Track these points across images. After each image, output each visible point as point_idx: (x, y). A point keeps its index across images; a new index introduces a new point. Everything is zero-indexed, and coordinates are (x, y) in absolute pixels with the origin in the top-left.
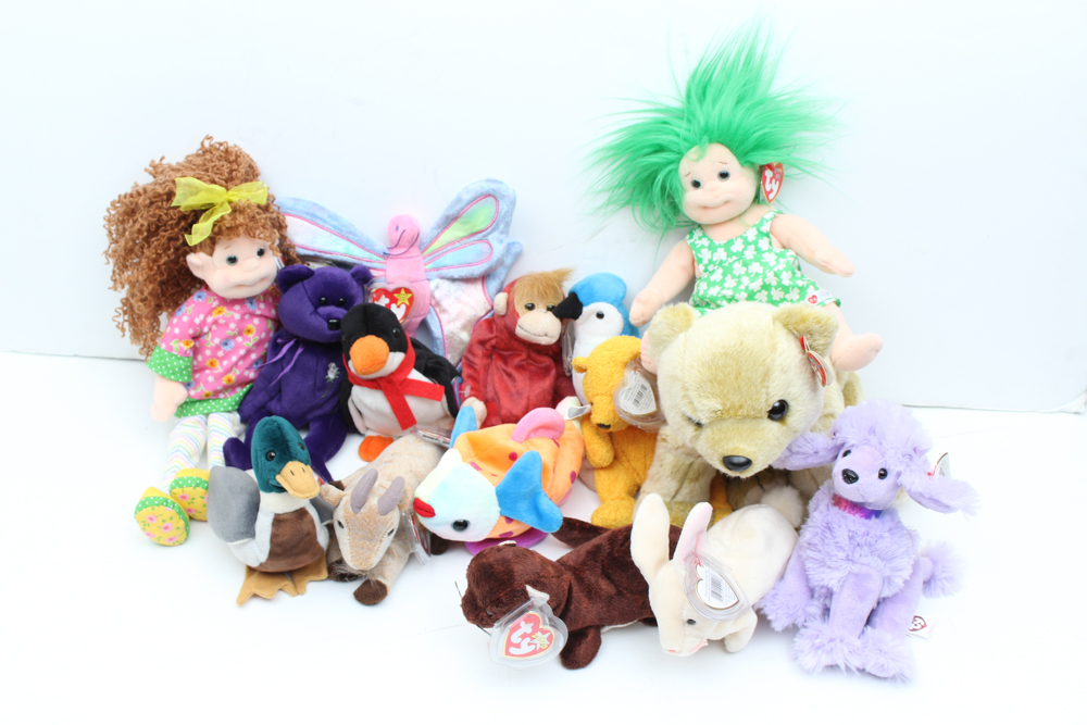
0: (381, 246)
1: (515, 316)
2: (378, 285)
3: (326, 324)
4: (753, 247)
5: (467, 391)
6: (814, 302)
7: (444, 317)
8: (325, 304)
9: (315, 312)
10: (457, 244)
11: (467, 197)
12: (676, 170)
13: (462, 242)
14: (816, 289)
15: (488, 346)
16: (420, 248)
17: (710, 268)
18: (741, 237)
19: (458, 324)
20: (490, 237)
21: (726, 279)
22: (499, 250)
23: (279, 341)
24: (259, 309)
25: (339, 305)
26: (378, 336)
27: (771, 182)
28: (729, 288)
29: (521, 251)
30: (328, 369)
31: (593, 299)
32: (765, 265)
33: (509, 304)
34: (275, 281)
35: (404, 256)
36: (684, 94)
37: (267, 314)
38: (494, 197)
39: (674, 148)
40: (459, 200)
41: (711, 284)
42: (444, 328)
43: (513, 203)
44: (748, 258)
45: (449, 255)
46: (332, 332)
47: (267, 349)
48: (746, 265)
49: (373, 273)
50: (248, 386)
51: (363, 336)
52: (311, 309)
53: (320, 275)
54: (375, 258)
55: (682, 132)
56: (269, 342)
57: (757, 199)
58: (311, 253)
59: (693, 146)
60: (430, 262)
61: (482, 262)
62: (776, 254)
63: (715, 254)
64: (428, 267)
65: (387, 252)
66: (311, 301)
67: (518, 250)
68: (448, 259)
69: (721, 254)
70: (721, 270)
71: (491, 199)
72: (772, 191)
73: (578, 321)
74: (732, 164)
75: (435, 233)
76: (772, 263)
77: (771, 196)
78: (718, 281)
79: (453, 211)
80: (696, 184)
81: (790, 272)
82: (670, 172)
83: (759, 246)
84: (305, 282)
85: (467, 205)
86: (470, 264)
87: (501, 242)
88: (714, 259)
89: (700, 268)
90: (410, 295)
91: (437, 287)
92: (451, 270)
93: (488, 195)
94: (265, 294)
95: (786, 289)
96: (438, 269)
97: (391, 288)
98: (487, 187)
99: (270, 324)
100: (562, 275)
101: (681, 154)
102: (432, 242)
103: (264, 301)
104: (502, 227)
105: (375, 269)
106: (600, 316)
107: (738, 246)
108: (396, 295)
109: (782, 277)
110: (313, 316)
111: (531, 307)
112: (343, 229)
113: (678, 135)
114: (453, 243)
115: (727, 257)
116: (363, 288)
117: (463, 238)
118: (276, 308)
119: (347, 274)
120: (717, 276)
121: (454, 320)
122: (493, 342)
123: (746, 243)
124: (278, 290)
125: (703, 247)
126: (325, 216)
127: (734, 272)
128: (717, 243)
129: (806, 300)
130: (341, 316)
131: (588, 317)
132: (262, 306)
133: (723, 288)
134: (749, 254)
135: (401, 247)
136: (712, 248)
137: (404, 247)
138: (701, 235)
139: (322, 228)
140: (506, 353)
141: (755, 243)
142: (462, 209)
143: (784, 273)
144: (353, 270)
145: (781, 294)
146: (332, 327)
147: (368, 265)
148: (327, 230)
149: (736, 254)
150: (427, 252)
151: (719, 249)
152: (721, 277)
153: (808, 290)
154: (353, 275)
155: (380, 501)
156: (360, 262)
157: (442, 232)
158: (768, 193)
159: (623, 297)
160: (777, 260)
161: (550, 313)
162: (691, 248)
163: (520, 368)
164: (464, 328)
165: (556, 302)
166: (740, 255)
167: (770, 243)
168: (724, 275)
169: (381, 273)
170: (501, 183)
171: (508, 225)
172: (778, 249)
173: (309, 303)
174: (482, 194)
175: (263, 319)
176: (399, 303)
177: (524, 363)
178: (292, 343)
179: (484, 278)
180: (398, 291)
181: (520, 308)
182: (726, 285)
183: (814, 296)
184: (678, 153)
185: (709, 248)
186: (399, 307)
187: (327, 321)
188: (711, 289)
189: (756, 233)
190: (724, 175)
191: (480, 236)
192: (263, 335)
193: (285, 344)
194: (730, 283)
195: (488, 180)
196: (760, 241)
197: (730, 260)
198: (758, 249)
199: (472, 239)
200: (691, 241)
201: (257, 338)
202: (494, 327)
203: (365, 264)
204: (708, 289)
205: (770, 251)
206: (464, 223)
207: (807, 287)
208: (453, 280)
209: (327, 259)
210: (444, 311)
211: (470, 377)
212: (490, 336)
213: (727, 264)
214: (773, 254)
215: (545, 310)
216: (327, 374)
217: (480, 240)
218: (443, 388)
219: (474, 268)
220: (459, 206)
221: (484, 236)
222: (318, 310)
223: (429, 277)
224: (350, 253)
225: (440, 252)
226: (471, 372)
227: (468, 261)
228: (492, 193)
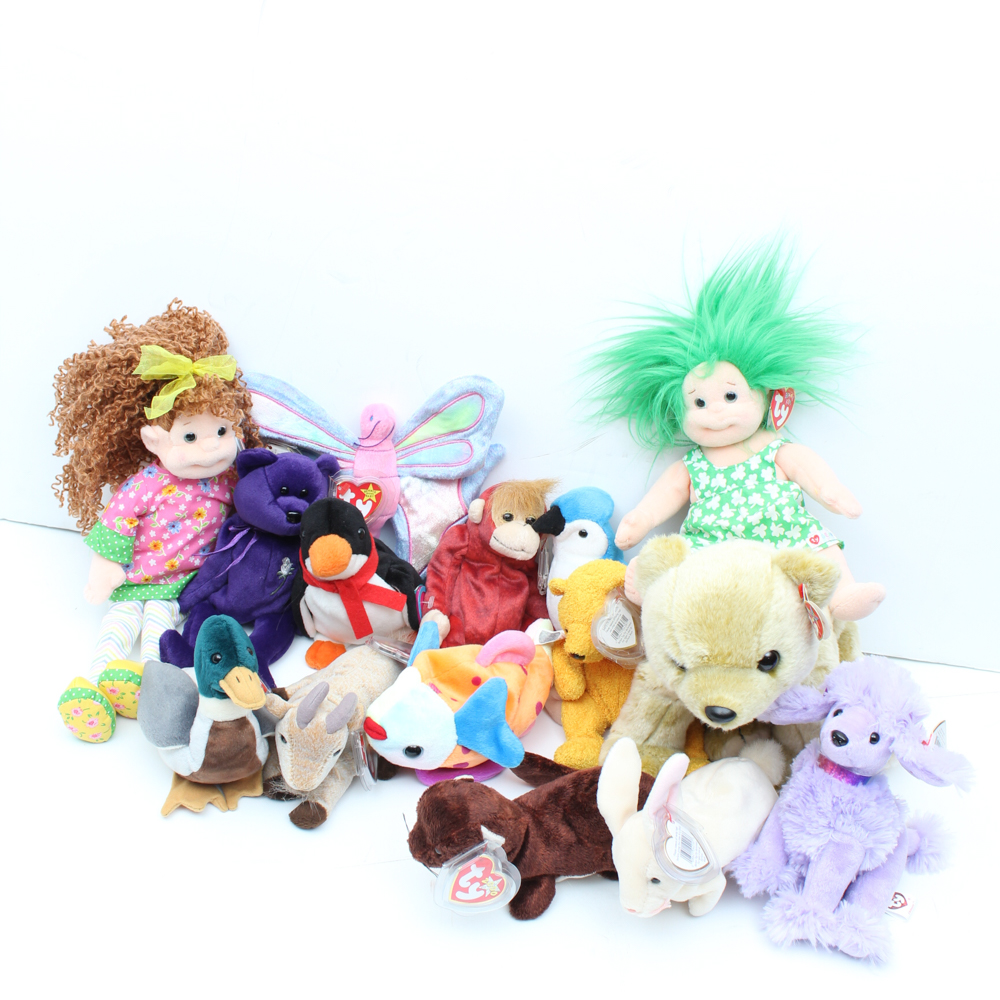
0: (353, 436)
1: (491, 526)
2: (344, 478)
3: (285, 516)
4: (755, 476)
5: (431, 602)
6: (816, 543)
7: (412, 519)
8: (286, 494)
9: (275, 502)
10: (435, 442)
11: (451, 393)
12: (681, 385)
13: (441, 440)
14: (820, 528)
15: (458, 555)
16: (393, 441)
17: (707, 494)
18: (744, 464)
19: (427, 528)
20: (471, 438)
21: (724, 508)
22: (479, 452)
23: (231, 529)
24: (213, 491)
25: (301, 496)
26: (342, 536)
27: (780, 408)
28: (725, 519)
29: (503, 455)
30: (282, 564)
31: (577, 515)
32: (766, 497)
33: (485, 512)
34: (234, 463)
35: (375, 448)
36: (695, 303)
37: (220, 497)
38: (481, 396)
39: (679, 361)
40: (441, 394)
41: (707, 512)
42: (411, 530)
43: (500, 404)
44: (749, 488)
45: (425, 451)
46: (290, 525)
47: (217, 535)
48: (746, 495)
49: (341, 464)
50: (192, 574)
51: (326, 535)
52: (271, 497)
53: (283, 461)
54: (344, 448)
55: (690, 346)
56: (220, 528)
57: (764, 424)
58: (276, 436)
59: (702, 362)
60: (403, 457)
61: (460, 464)
62: (780, 486)
63: (713, 480)
64: (400, 462)
65: (358, 442)
66: (271, 489)
67: (500, 454)
68: (423, 456)
69: (720, 481)
70: (718, 498)
71: (477, 397)
72: (780, 417)
73: (558, 537)
74: (741, 386)
75: (412, 426)
76: (774, 496)
77: (779, 423)
78: (714, 509)
79: (434, 406)
80: (700, 403)
81: (793, 508)
82: (673, 387)
83: (762, 476)
84: (267, 468)
85: (450, 401)
86: (446, 465)
87: (484, 444)
88: (712, 485)
89: (696, 494)
90: (378, 492)
91: (408, 485)
92: (426, 469)
93: (476, 393)
94: (220, 476)
95: (787, 526)
96: (410, 466)
97: (359, 482)
98: (474, 384)
99: (222, 509)
100: (546, 486)
101: (686, 369)
102: (407, 436)
103: (219, 484)
104: (485, 428)
105: (342, 460)
106: (583, 534)
107: (739, 474)
108: (363, 491)
109: (784, 512)
110: (272, 506)
111: (509, 518)
112: (312, 413)
113: (685, 349)
114: (431, 439)
115: (727, 484)
116: (328, 479)
117: (441, 436)
118: (230, 491)
119: (312, 463)
120: (714, 503)
121: (423, 523)
122: (464, 551)
123: (749, 472)
124: (236, 473)
125: (701, 470)
126: (295, 398)
127: (733, 501)
128: (717, 468)
129: (808, 540)
130: (302, 509)
131: (570, 534)
132: (216, 488)
133: (719, 518)
134: (751, 483)
135: (372, 439)
136: (711, 473)
137: (377, 439)
138: (700, 457)
139: (290, 410)
140: (476, 564)
141: (758, 472)
142: (444, 404)
143: (787, 508)
144: (320, 459)
145: (782, 531)
146: (291, 519)
147: (336, 454)
148: (295, 412)
149: (736, 482)
150: (401, 446)
151: (718, 475)
152: (718, 505)
153: (811, 529)
154: (319, 465)
155: (328, 718)
156: (327, 451)
157: (420, 426)
158: (776, 420)
159: (610, 516)
160: (780, 493)
161: (529, 526)
162: (689, 470)
163: (490, 582)
164: (433, 532)
165: (537, 515)
166: (741, 484)
167: (774, 474)
168: (722, 503)
169: (350, 465)
170: (489, 381)
171: (492, 427)
172: (782, 481)
173: (269, 492)
174: (467, 392)
175: (216, 503)
176: (366, 499)
177: (495, 577)
178: (245, 532)
179: (460, 481)
180: (366, 486)
181: (496, 517)
182: (723, 515)
183: (816, 536)
184: (684, 368)
185: (708, 472)
186: (364, 503)
187: (287, 513)
188: (707, 517)
189: (760, 461)
190: (731, 397)
191: (460, 434)
192: (214, 520)
193: (238, 532)
194: (727, 512)
195: (476, 377)
196: (763, 471)
197: (729, 488)
198: (760, 480)
199: (452, 437)
200: (689, 463)
201: (208, 522)
202: (467, 534)
203: (333, 453)
204: (703, 517)
205: (773, 482)
206: (445, 419)
207: (810, 526)
208: (427, 479)
209: (291, 444)
210: (413, 512)
211: (435, 587)
212: (462, 544)
213: (726, 491)
214: (776, 486)
215: (524, 522)
216: (280, 569)
217: (461, 440)
218: (405, 597)
219: (451, 469)
220: (441, 401)
221: (465, 436)
222: (278, 500)
223: (400, 474)
224: (317, 440)
225: (415, 448)
226: (436, 581)
227: (445, 461)
228: (479, 391)
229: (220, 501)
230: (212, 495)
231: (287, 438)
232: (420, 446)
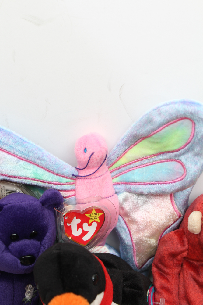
0: (70, 170)
2: (69, 208)
3: (19, 261)
5: (162, 303)
7: (133, 227)
8: (17, 239)
9: (7, 249)
10: (146, 161)
11: (158, 120)
13: (151, 160)
15: (179, 257)
16: (107, 164)
20: (182, 158)
22: (192, 171)
25: (31, 237)
30: (25, 291)
35: (93, 176)
38: (191, 120)
40: (149, 121)
45: (137, 171)
46: (26, 267)
49: (63, 194)
54: (64, 180)
60: (117, 176)
61: (173, 181)
64: (116, 180)
65: (76, 173)
68: (136, 175)
71: (187, 122)
75: (122, 150)
79: (144, 131)
85: (159, 127)
86: (159, 183)
90: (100, 214)
91: (126, 200)
92: (140, 186)
93: (186, 118)
96: (125, 183)
97: (82, 208)
98: (182, 109)
102: (119, 158)
104: (197, 149)
105: (65, 191)
108: (87, 215)
110: (5, 255)
112: (30, 154)
114: (141, 159)
116: (54, 212)
117: (151, 156)
122: (185, 254)
126: (11, 142)
135: (90, 168)
137: (93, 167)
139: (9, 153)
140: (196, 263)
142: (153, 130)
147: (58, 187)
148: (14, 155)
150: (114, 167)
154: (44, 203)
156: (50, 185)
157: (129, 148)
169: (72, 193)
170: (198, 105)
174: (177, 118)
176: (90, 221)
180: (89, 211)
186: (90, 225)
191: (170, 155)
195: (184, 102)
199: (161, 157)
202: (186, 240)
203: (55, 187)
206: (154, 143)
208: (142, 194)
209: (16, 183)
210: (133, 221)
211: (164, 288)
212: (182, 249)
216: (24, 296)
217: (171, 160)
219: (165, 186)
220: (149, 128)
221: (176, 156)
222: (10, 247)
223: (117, 190)
224: (38, 177)
225: (128, 167)
226: (163, 282)
227: (158, 179)
228: (189, 116)
231: (11, 179)
232: (132, 166)
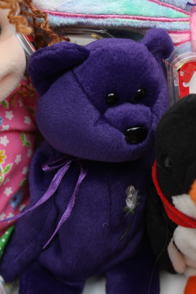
2: (184, 58)
3: (124, 137)
8: (116, 102)
24: (6, 121)
37: (18, 126)
46: (133, 147)
49: (175, 38)
99: (25, 140)
103: (11, 108)
105: (175, 32)
130: (143, 119)
132: (9, 116)
146: (131, 138)
147: (166, 26)
169: (185, 37)
175: (13, 136)
187: (124, 131)
203: (161, 26)
209: (98, 27)
216: (125, 205)
222: (107, 115)
229: (18, 132)
230: (6, 127)
231: (91, 20)
